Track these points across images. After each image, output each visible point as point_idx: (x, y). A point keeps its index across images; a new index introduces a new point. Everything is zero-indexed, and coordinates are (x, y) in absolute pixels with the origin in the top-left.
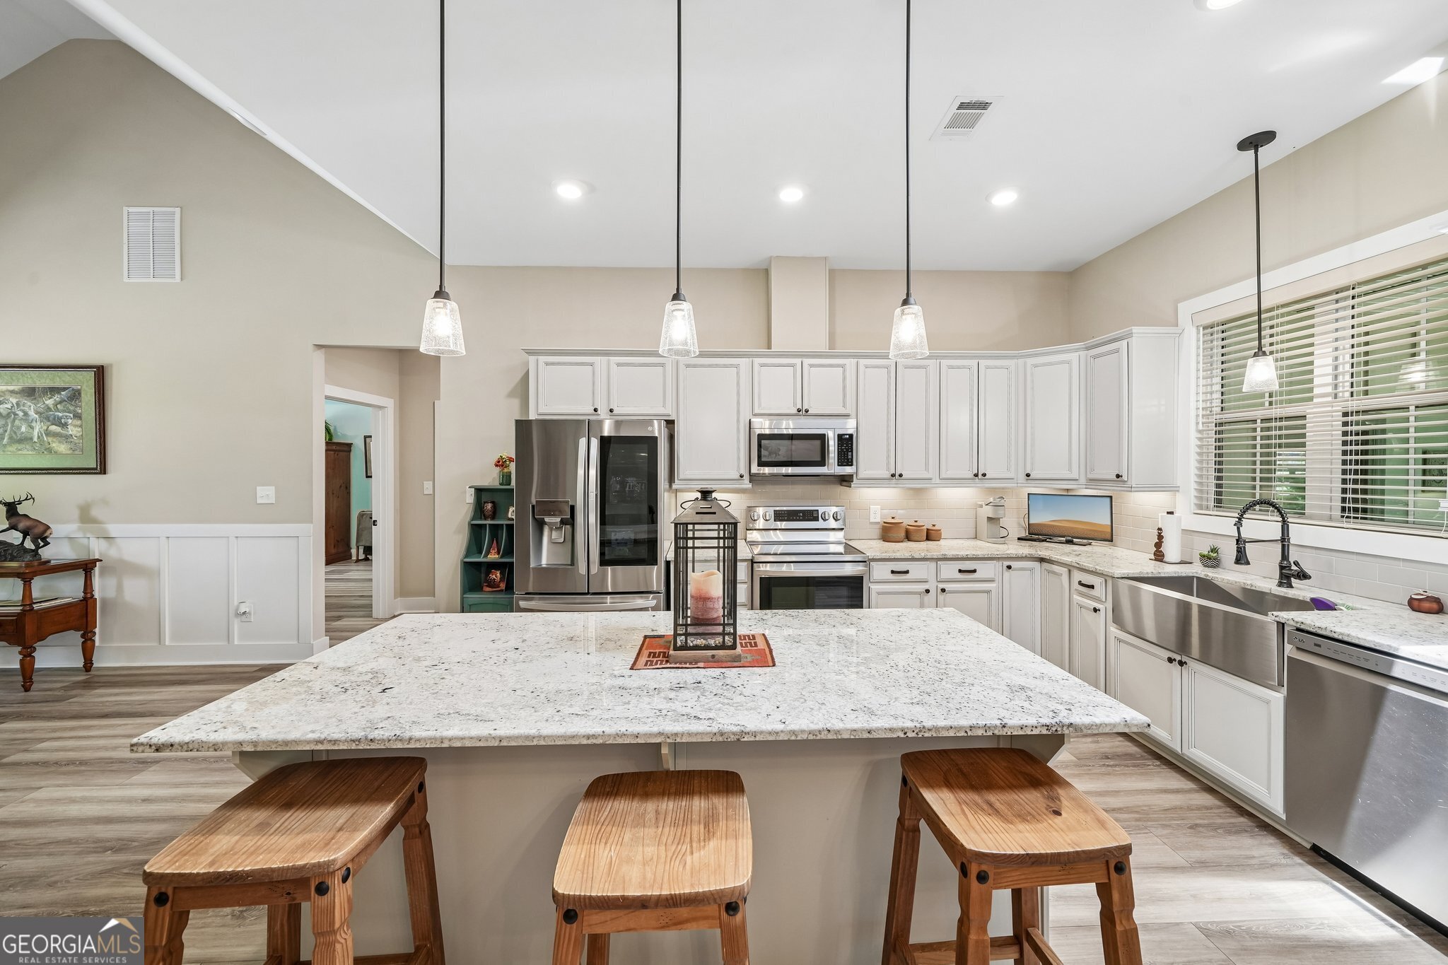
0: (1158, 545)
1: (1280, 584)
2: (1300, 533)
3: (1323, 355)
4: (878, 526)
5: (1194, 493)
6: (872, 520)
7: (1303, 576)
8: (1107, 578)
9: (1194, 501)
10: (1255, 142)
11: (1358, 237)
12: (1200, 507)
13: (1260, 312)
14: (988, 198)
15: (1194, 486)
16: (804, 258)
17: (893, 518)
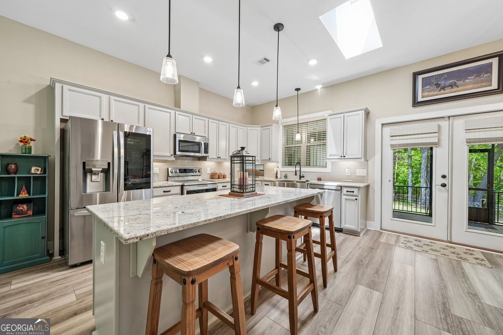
0: (276, 175)
1: (300, 179)
2: (303, 169)
3: (304, 135)
4: (209, 175)
5: (281, 163)
6: (208, 173)
7: (303, 177)
8: (272, 182)
9: (282, 164)
10: (298, 90)
11: (310, 113)
12: (282, 166)
13: (298, 124)
14: (251, 82)
15: (282, 161)
16: (191, 80)
17: (214, 171)
